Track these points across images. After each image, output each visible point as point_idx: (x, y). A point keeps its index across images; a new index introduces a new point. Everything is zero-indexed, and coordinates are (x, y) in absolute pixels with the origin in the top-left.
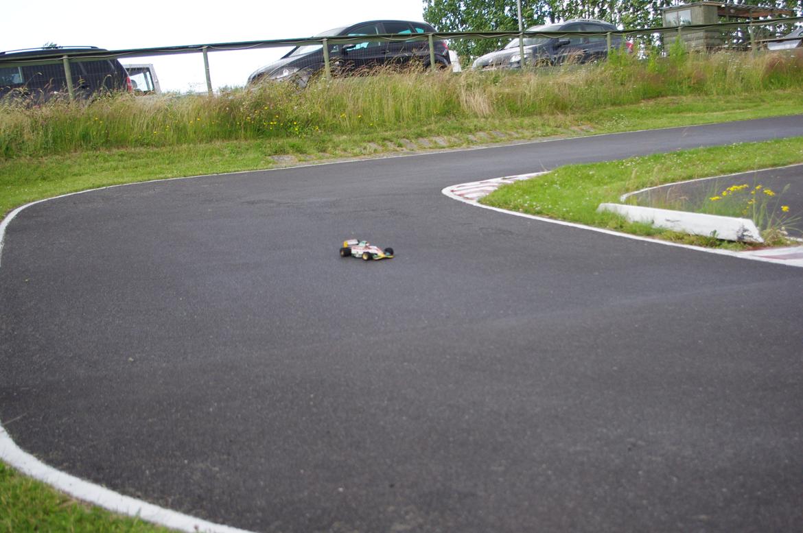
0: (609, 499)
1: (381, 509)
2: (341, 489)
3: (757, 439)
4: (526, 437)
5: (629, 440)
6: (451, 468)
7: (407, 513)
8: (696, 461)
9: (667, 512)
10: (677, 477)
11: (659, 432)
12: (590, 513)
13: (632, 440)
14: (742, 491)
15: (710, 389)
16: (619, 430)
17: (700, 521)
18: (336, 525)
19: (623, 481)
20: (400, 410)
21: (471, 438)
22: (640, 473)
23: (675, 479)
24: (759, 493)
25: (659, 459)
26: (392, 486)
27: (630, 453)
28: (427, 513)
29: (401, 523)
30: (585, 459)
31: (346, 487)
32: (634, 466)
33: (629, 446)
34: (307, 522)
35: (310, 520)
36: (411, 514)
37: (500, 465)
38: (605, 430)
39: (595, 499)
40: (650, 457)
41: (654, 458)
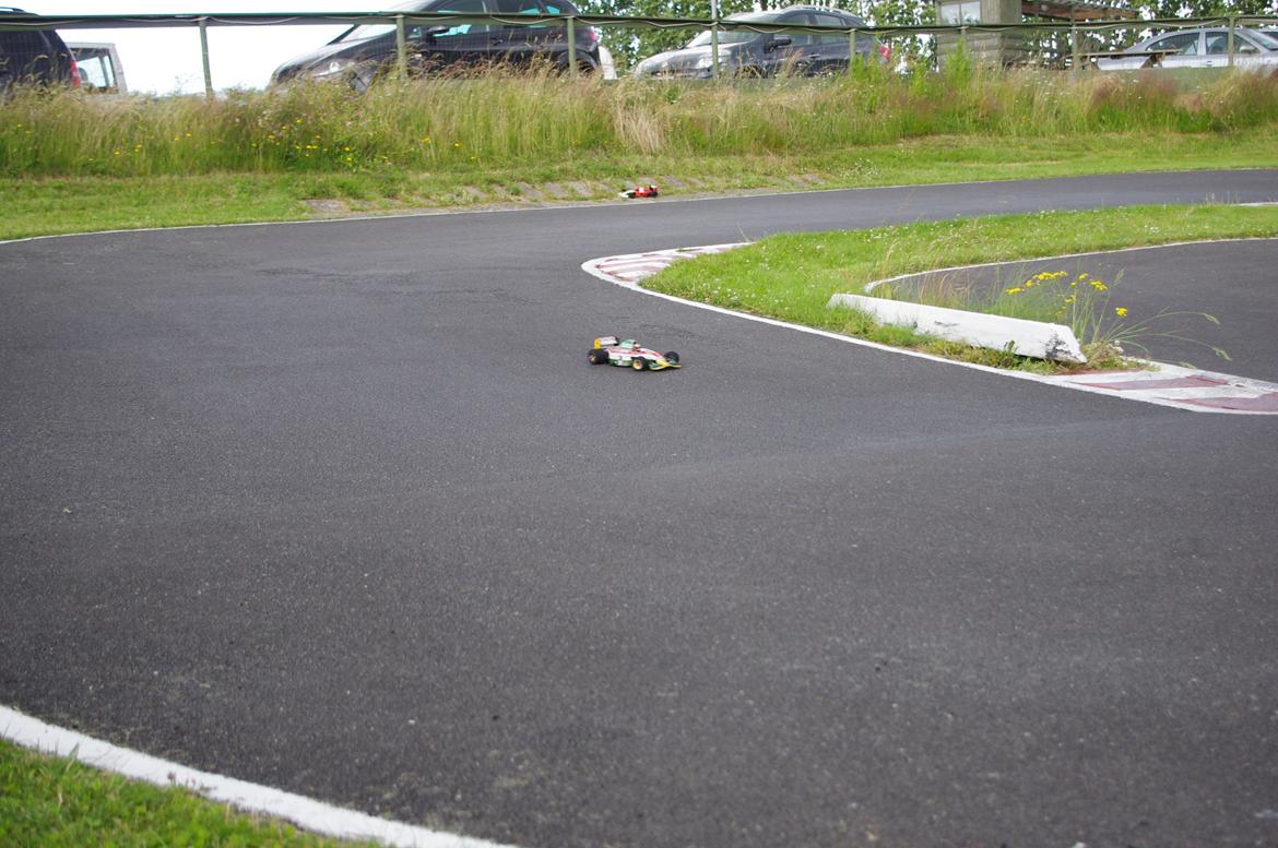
0: (845, 745)
1: (477, 754)
2: (412, 722)
3: (1078, 658)
4: (713, 648)
5: (877, 655)
6: (592, 692)
7: (519, 760)
8: (983, 690)
9: (937, 767)
10: (952, 714)
11: (925, 645)
12: (816, 766)
13: (882, 655)
14: (1055, 736)
15: (1004, 581)
16: (861, 640)
17: (989, 781)
18: (404, 776)
19: (868, 717)
20: (510, 600)
21: (624, 647)
22: (895, 705)
23: (949, 716)
24: (1082, 740)
25: (925, 685)
26: (495, 718)
27: (879, 676)
28: (553, 761)
29: (510, 776)
30: (807, 683)
31: (421, 719)
32: (884, 696)
33: (877, 665)
34: (356, 772)
35: (359, 768)
36: (526, 762)
37: (671, 690)
38: (838, 640)
39: (824, 744)
40: (909, 681)
41: (917, 685)
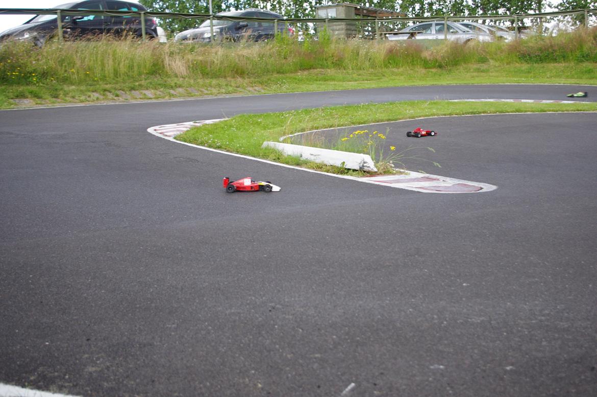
0: (251, 345)
1: (78, 357)
2: (47, 343)
3: (361, 302)
4: (195, 304)
5: (270, 304)
6: (136, 326)
7: (98, 359)
8: (317, 318)
9: (292, 353)
10: (302, 329)
11: (293, 299)
12: (237, 355)
13: (273, 304)
14: (347, 337)
15: (331, 270)
16: (264, 298)
17: (315, 358)
18: (41, 369)
19: (264, 332)
20: (101, 285)
21: (153, 305)
22: (276, 326)
23: (301, 330)
24: (358, 338)
25: (291, 317)
26: (88, 340)
27: (270, 314)
28: (114, 358)
29: (93, 366)
30: (237, 318)
31: (52, 342)
32: (272, 322)
33: (270, 309)
34: (17, 368)
35: (19, 366)
36: (101, 360)
37: (173, 324)
38: (253, 298)
39: (242, 345)
40: (284, 315)
41: (287, 317)
